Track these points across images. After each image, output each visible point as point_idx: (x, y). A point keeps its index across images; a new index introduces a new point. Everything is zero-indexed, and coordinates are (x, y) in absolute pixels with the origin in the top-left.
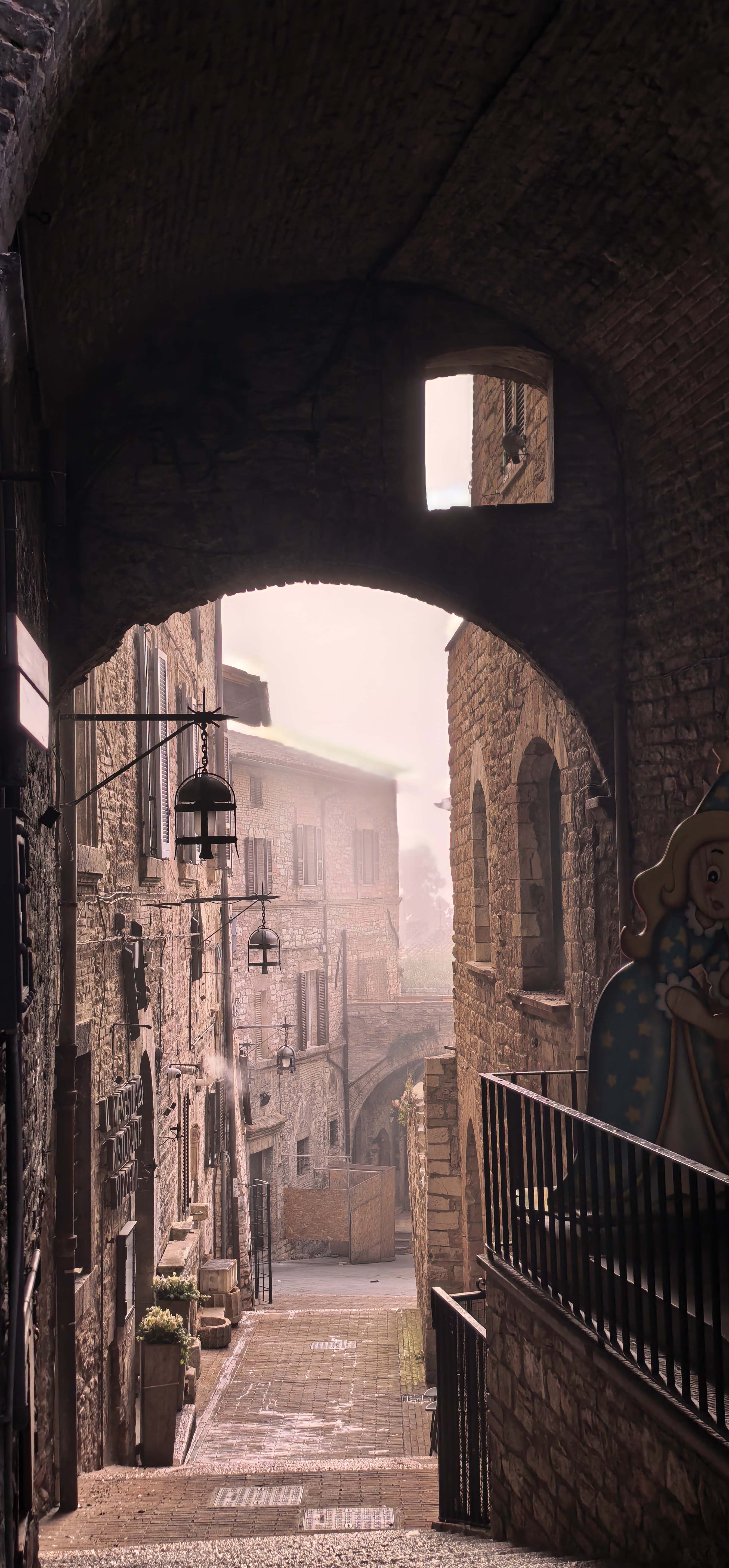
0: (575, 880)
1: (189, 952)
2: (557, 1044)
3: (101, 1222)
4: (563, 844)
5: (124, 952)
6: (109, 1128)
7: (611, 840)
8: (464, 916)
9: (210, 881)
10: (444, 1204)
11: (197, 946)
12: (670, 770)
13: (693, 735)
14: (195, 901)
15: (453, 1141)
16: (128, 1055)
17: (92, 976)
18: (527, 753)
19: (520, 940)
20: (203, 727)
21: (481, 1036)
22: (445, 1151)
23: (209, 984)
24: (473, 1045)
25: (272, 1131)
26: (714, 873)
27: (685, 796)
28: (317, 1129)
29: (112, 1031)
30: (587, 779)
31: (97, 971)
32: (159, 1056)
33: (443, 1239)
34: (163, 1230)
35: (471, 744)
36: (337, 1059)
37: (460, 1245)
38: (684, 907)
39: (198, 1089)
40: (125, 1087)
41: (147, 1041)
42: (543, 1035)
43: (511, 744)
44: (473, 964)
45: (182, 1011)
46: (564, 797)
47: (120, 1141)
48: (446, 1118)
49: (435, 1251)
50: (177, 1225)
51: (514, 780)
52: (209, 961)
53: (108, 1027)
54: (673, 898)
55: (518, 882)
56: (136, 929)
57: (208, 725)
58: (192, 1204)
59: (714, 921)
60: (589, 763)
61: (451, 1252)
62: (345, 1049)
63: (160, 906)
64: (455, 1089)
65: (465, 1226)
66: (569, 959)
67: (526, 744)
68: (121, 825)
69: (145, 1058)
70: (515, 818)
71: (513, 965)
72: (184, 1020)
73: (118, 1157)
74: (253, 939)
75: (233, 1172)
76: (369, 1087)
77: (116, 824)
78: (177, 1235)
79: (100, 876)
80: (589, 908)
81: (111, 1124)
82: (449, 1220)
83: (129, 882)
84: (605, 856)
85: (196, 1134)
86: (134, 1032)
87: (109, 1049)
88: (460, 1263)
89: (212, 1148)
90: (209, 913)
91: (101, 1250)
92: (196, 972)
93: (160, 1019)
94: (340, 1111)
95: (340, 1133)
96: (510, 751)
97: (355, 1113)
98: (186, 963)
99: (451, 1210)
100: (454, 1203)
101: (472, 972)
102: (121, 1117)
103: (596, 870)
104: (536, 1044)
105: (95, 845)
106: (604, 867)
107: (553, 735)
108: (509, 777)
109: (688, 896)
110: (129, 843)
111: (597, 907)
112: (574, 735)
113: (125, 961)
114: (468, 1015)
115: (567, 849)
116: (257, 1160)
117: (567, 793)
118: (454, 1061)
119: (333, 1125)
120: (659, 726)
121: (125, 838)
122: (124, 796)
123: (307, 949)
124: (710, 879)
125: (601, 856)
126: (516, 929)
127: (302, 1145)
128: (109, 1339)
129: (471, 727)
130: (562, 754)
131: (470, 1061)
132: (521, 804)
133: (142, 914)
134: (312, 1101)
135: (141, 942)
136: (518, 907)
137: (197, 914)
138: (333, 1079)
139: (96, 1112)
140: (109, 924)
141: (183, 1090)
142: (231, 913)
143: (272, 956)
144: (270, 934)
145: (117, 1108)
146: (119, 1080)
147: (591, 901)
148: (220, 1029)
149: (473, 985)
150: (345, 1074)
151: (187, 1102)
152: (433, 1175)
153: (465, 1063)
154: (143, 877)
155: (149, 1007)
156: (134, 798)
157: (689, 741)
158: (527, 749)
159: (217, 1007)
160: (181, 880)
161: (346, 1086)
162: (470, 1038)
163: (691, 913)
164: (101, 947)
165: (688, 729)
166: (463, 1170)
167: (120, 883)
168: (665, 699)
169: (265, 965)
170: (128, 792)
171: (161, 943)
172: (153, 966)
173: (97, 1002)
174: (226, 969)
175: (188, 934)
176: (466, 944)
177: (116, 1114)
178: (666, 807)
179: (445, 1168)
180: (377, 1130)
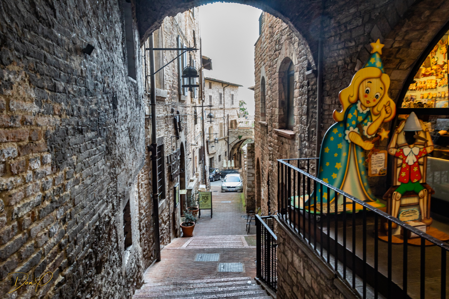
0: (299, 98)
1: (194, 118)
2: (290, 144)
3: (169, 185)
4: (295, 87)
5: (174, 118)
6: (170, 163)
7: (315, 84)
8: (257, 110)
9: (199, 103)
10: (251, 175)
11: (196, 117)
12: (341, 58)
13: (353, 44)
14: (195, 107)
15: (253, 161)
16: (176, 144)
17: (164, 124)
18: (282, 63)
19: (278, 116)
20: (190, 52)
21: (262, 139)
22: (251, 164)
23: (199, 125)
24: (260, 141)
25: (214, 153)
26: (368, 90)
27: (348, 66)
28: (223, 153)
29: (171, 138)
30: (306, 66)
31: (166, 123)
32: (186, 142)
33: (251, 183)
34: (188, 180)
35: (261, 67)
36: (227, 140)
37: (254, 184)
38: (356, 103)
39: (197, 148)
40: (175, 151)
41: (182, 139)
42: (285, 142)
43: (277, 61)
44: (260, 121)
45: (192, 131)
46: (296, 74)
47: (173, 165)
48: (252, 156)
49: (249, 185)
50: (191, 178)
51: (278, 71)
52: (199, 121)
53: (170, 137)
54: (353, 99)
55: (278, 100)
56: (178, 113)
57: (191, 52)
58: (196, 173)
59: (367, 108)
60: (307, 61)
61: (253, 185)
62: (228, 138)
63: (185, 107)
64: (254, 150)
65: (256, 180)
66: (296, 121)
67: (282, 60)
68: (173, 86)
69: (182, 144)
70: (278, 82)
71: (275, 122)
72: (193, 134)
73: (173, 169)
74: (208, 116)
75: (205, 165)
76: (233, 145)
77: (171, 85)
78: (192, 181)
79: (166, 98)
80: (305, 106)
81: (170, 161)
82: (252, 179)
83: (176, 101)
84: (312, 90)
85: (196, 158)
86: (178, 137)
87: (170, 142)
88: (254, 188)
89: (200, 159)
90: (199, 110)
91: (169, 192)
92: (196, 123)
93: (186, 134)
94: (227, 150)
95: (227, 154)
96: (276, 63)
97: (230, 150)
98: (193, 121)
99: (253, 176)
100: (253, 175)
101: (260, 123)
102: (174, 159)
103: (308, 94)
104: (282, 144)
105: (164, 89)
106: (311, 93)
107: (292, 55)
108: (276, 71)
109: (358, 99)
110: (176, 91)
111: (308, 105)
112: (300, 54)
113: (175, 120)
114: (258, 133)
115: (296, 89)
116: (211, 159)
117: (297, 72)
118: (254, 144)
119: (226, 152)
120: (336, 44)
121: (174, 89)
122: (174, 78)
123: (221, 118)
124: (366, 93)
125: (310, 89)
126: (277, 112)
127: (220, 156)
128: (172, 212)
129: (261, 63)
130: (295, 60)
131: (258, 144)
132: (279, 78)
133: (180, 109)
134: (222, 148)
135: (179, 116)
136: (278, 106)
137: (196, 110)
138: (226, 144)
139: (166, 159)
140: (170, 111)
141: (193, 149)
142: (204, 110)
143: (212, 119)
144: (212, 115)
145: (172, 157)
146: (173, 150)
147: (306, 103)
148: (202, 135)
149: (260, 127)
150: (228, 143)
151: (194, 152)
152: (249, 169)
153: (257, 145)
154: (180, 100)
155: (183, 131)
156: (177, 79)
157: (351, 46)
158: (282, 61)
159: (201, 130)
160: (191, 102)
161: (228, 145)
162: (258, 139)
163: (359, 105)
164: (167, 117)
165: (351, 42)
166: (256, 168)
167: (173, 101)
168: (340, 34)
169: (211, 121)
170: (175, 78)
171: (185, 116)
172: (184, 122)
173: (166, 131)
174: (203, 123)
175: (194, 115)
176: (258, 117)
177: (172, 159)
178: (338, 71)
179: (251, 167)
180: (234, 153)
